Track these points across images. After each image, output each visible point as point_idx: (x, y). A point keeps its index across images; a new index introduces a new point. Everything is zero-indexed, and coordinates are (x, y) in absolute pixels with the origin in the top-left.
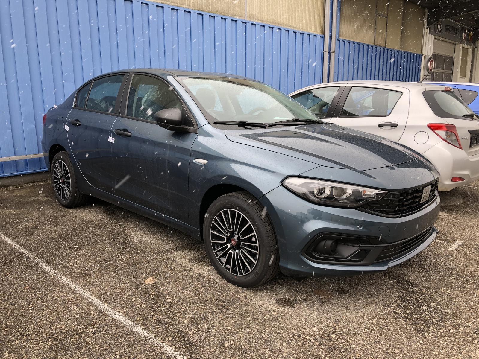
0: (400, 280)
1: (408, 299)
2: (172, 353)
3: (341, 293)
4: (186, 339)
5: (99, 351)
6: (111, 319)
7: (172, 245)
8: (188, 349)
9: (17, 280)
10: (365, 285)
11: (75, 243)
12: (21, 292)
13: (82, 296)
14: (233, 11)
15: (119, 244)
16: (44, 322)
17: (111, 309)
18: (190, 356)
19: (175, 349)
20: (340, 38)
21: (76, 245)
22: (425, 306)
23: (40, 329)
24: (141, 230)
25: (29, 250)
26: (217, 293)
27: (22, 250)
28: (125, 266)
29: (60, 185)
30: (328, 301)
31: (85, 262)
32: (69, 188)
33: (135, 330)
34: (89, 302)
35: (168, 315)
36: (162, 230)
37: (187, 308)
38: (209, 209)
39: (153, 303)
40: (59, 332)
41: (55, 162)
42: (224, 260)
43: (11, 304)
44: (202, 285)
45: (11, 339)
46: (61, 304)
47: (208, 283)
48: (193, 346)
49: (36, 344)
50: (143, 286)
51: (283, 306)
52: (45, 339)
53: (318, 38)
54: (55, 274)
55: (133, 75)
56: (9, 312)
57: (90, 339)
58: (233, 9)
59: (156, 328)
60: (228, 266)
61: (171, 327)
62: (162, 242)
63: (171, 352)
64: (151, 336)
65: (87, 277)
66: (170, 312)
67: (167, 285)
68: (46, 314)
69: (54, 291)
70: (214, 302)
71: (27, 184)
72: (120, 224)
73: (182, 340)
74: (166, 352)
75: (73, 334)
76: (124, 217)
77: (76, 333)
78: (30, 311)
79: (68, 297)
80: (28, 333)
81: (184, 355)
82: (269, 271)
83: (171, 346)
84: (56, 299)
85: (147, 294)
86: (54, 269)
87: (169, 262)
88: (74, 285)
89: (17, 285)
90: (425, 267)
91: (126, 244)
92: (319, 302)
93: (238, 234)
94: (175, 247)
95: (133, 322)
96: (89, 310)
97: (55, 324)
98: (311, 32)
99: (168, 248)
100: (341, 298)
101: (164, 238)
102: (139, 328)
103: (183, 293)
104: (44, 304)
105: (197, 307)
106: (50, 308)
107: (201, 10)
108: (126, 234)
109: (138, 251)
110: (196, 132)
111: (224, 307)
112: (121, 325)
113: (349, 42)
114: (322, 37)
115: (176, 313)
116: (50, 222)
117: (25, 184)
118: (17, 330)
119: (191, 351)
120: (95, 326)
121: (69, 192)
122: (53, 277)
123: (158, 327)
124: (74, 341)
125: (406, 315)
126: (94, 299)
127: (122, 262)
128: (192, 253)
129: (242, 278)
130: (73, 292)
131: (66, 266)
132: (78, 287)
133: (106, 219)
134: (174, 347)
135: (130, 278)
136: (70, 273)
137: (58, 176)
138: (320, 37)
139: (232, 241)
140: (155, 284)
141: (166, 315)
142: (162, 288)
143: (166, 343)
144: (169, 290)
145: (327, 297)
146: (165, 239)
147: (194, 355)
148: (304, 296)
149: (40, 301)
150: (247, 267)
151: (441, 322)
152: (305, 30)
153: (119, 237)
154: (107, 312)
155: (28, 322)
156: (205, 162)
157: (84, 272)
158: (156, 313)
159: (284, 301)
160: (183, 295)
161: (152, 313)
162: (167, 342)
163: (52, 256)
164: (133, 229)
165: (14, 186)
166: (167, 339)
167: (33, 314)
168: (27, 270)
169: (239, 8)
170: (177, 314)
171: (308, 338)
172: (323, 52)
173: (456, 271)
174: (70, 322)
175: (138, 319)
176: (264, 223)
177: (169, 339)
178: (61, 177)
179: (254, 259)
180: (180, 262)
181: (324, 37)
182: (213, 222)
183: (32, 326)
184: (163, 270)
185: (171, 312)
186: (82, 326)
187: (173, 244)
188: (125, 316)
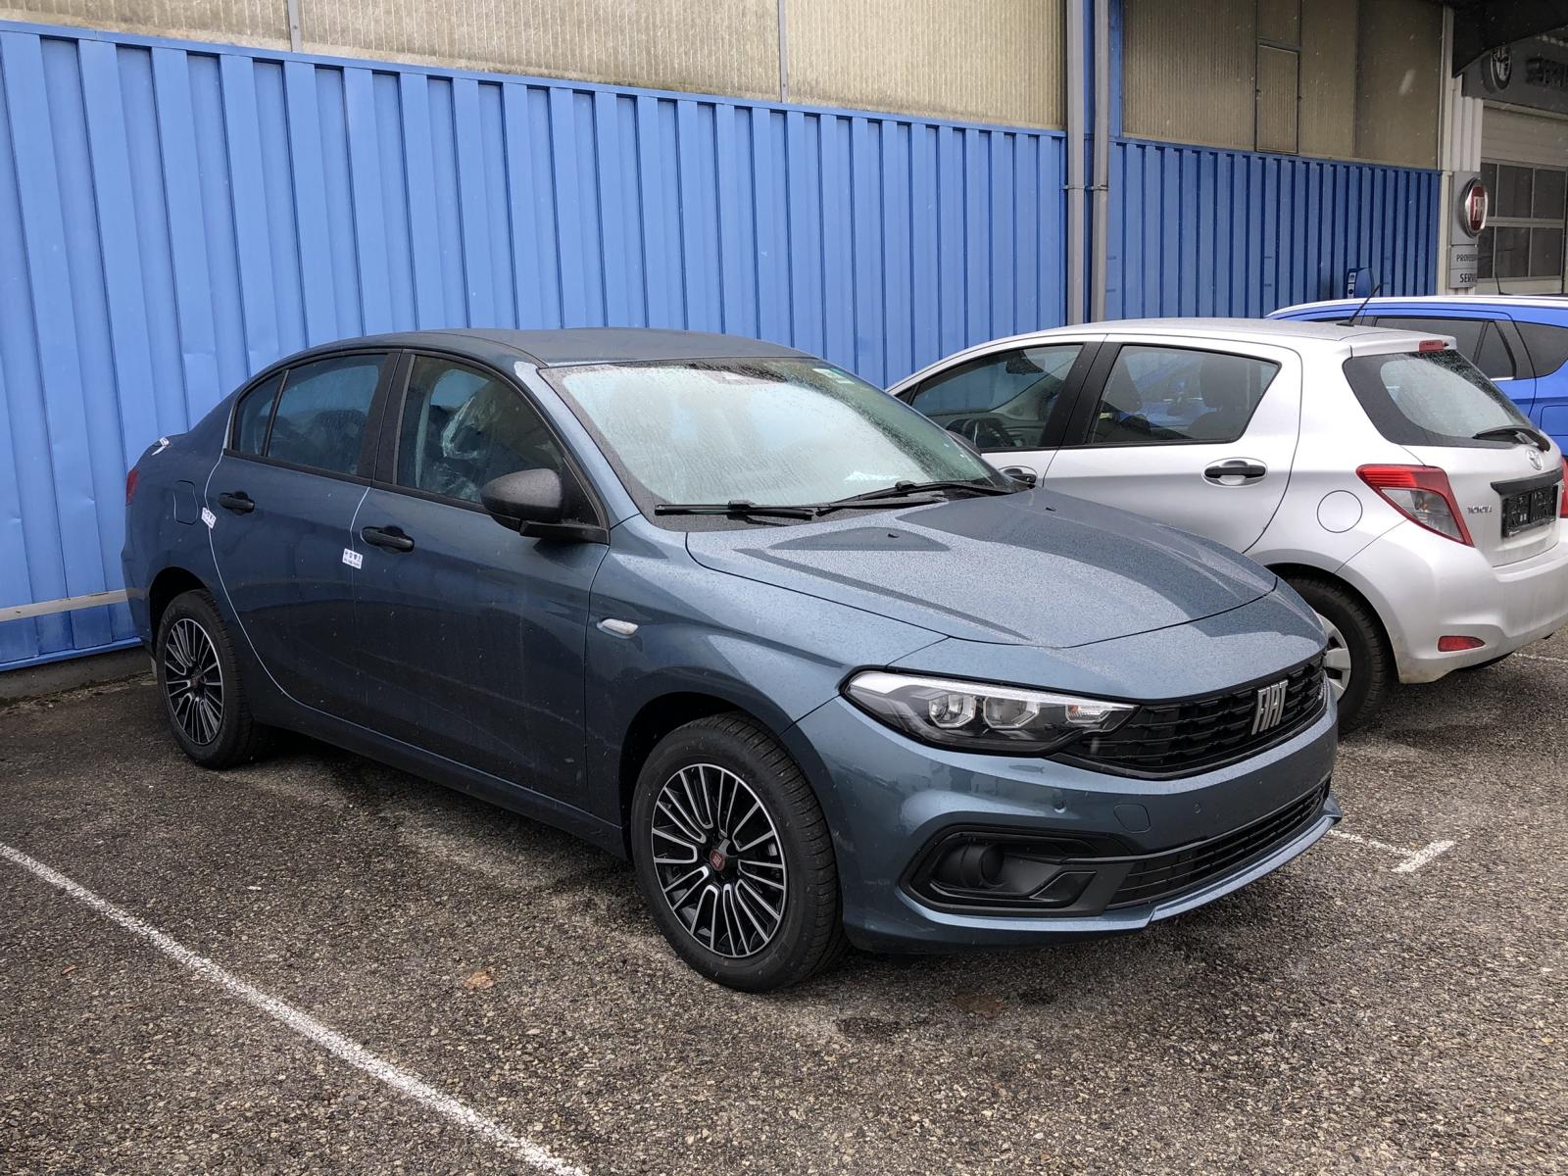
0: (1218, 962)
1: (1227, 1012)
2: (544, 1162)
3: (1034, 1002)
4: (582, 1128)
5: (350, 1160)
6: (375, 1082)
7: (542, 878)
8: (587, 1151)
9: (98, 987)
10: (1109, 979)
11: (249, 878)
12: (115, 1017)
13: (287, 1026)
14: (739, 76)
15: (382, 878)
16: (193, 1094)
17: (371, 1056)
18: (592, 1168)
19: (551, 1151)
20: (1126, 135)
21: (254, 884)
22: (1272, 1030)
23: (185, 1112)
24: (448, 833)
25: (118, 902)
26: (673, 1008)
27: (99, 904)
28: (403, 941)
29: (188, 697)
30: (990, 1025)
31: (286, 932)
32: (218, 708)
33: (441, 1109)
34: (310, 1041)
35: (533, 1069)
36: (511, 830)
37: (586, 1049)
38: (646, 765)
39: (489, 1038)
40: (236, 1118)
41: (171, 625)
42: (693, 914)
43: (91, 1050)
44: (632, 989)
45: (109, 1138)
46: (231, 1048)
47: (648, 984)
48: (599, 1145)
49: (179, 1148)
50: (460, 994)
51: (859, 1040)
52: (200, 1134)
53: (1045, 141)
54: (204, 969)
55: (414, 356)
56: (91, 1072)
57: (322, 1132)
58: (739, 70)
59: (500, 1103)
60: (704, 931)
61: (542, 1099)
62: (513, 868)
63: (541, 1160)
64: (486, 1122)
65: (297, 974)
66: (536, 1062)
67: (530, 990)
68: (194, 1074)
69: (207, 1013)
70: (663, 1032)
71: (70, 691)
72: (382, 815)
73: (570, 1129)
74: (527, 1159)
75: (275, 1120)
76: (393, 794)
77: (282, 1118)
78: (149, 1067)
79: (249, 1028)
80: (152, 1122)
81: (574, 1165)
82: (817, 939)
83: (540, 1144)
84: (216, 1035)
85: (472, 1016)
86: (199, 955)
87: (534, 927)
88: (262, 997)
89: (100, 999)
90: (1306, 923)
91: (403, 876)
92: (963, 1026)
93: (729, 838)
94: (552, 881)
95: (434, 1090)
96: (312, 1062)
97: (223, 1098)
98: (1020, 124)
99: (528, 884)
100: (1030, 1014)
101: (517, 857)
102: (453, 1102)
103: (575, 1011)
104: (185, 1049)
105: (613, 1046)
106: (202, 1058)
107: (629, 79)
108: (404, 846)
109: (440, 896)
110: (602, 539)
111: (691, 1044)
112: (403, 1097)
113: (1161, 149)
114: (1060, 139)
115: (554, 1064)
116: (166, 815)
117: (63, 692)
118: (120, 1115)
119: (593, 1157)
120: (332, 1101)
121: (217, 718)
122: (198, 977)
123: (505, 1099)
124: (282, 1139)
125: (1207, 1057)
126: (321, 1034)
127: (395, 931)
128: (602, 899)
129: (743, 964)
130: (260, 1016)
131: (232, 946)
132: (275, 1001)
133: (336, 801)
134: (548, 1147)
135: (422, 975)
136: (244, 965)
137: (181, 669)
138: (1054, 138)
139: (712, 858)
140: (495, 990)
141: (527, 1069)
142: (514, 999)
143: (527, 1138)
144: (534, 1004)
145: (987, 1014)
146: (521, 858)
147: (601, 1166)
148: (921, 1012)
149: (172, 1040)
150: (758, 933)
151: (1304, 1073)
152: (996, 117)
153: (381, 855)
154: (361, 1066)
155: (148, 1095)
156: (632, 627)
157: (285, 960)
158: (500, 1064)
159: (862, 1026)
160: (576, 1015)
161: (488, 1066)
162: (529, 1136)
163: (186, 917)
164: (424, 831)
165: (32, 699)
166: (530, 1128)
167: (159, 1074)
168: (121, 959)
169: (760, 64)
170: (557, 1067)
171: (915, 1118)
172: (1066, 191)
173: (1399, 933)
174: (263, 1092)
175: (449, 1081)
176: (798, 804)
177: (536, 1129)
178: (191, 671)
179: (775, 909)
180: (567, 926)
181: (1067, 138)
182: (658, 803)
183: (161, 1104)
184: (517, 951)
185: (541, 1061)
186: (298, 1101)
187: (546, 875)
188: (414, 1075)
